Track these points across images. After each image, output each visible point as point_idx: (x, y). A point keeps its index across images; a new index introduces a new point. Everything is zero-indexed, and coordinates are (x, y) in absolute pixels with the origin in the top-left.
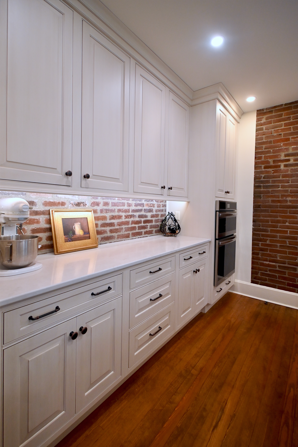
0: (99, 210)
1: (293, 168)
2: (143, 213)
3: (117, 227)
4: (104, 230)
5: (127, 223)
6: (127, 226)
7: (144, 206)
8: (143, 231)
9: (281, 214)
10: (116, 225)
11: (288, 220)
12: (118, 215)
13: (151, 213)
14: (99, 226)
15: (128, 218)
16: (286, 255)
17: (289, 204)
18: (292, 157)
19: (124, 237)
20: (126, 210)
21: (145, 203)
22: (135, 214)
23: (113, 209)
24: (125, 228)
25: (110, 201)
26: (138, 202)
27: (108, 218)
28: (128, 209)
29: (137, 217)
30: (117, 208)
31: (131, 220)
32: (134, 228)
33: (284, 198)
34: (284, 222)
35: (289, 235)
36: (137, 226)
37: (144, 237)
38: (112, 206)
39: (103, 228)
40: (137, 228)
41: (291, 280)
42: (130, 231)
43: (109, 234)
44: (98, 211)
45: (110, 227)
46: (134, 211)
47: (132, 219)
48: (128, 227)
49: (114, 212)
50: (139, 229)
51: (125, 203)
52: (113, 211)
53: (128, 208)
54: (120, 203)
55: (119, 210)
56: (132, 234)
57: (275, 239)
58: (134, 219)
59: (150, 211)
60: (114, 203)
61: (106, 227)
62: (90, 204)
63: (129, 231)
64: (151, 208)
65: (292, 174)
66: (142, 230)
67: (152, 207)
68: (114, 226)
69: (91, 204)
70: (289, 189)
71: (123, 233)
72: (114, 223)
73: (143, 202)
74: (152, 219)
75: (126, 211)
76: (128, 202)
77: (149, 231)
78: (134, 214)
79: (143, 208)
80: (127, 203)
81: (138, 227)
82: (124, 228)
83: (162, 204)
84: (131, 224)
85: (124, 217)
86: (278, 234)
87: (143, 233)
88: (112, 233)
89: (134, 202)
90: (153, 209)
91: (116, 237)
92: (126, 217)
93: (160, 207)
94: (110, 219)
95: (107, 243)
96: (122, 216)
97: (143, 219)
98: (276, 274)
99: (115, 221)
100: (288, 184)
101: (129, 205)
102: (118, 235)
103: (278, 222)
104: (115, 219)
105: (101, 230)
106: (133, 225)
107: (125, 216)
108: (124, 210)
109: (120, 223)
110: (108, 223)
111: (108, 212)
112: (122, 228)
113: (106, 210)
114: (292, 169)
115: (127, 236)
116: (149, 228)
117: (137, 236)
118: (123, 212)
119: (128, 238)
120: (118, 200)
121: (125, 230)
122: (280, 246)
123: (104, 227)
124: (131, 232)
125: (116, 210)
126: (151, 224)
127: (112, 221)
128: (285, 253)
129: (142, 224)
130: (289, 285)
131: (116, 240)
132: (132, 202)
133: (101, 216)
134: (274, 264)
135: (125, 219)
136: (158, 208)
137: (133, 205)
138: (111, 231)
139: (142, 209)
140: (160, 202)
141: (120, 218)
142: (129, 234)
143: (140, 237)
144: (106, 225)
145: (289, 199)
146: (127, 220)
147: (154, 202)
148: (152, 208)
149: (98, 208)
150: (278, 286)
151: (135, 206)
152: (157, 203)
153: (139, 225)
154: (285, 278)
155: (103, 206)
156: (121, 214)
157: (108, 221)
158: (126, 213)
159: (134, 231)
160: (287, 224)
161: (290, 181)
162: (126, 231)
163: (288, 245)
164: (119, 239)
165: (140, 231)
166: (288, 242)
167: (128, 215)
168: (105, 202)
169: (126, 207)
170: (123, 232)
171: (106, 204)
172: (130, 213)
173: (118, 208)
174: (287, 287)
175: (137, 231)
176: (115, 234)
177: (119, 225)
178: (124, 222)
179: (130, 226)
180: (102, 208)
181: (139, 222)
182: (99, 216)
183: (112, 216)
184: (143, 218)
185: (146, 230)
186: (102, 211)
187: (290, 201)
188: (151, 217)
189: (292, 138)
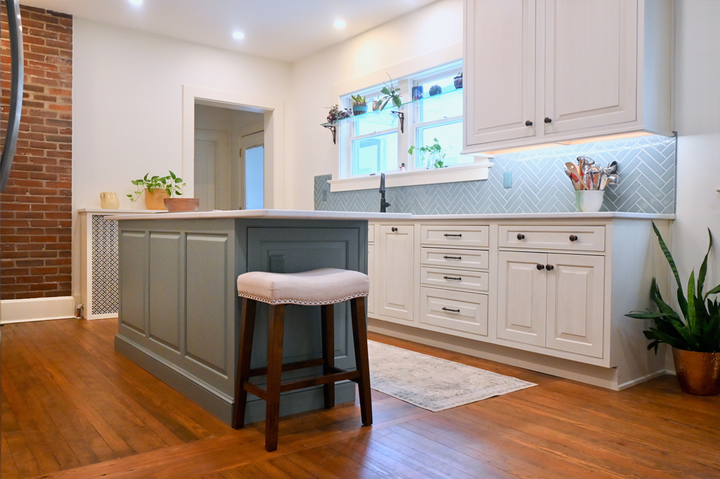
1: (33, 108)
9: (17, 179)
11: (29, 188)
16: (27, 243)
17: (29, 163)
18: (32, 92)
33: (23, 154)
34: (24, 192)
35: (30, 211)
41: (35, 280)
57: (9, 219)
65: (33, 118)
70: (30, 141)
86: (15, 212)
98: (13, 276)
100: (27, 132)
103: (15, 191)
114: (32, 110)
122: (18, 229)
128: (26, 239)
130: (33, 288)
134: (9, 260)
145: (30, 155)
150: (17, 294)
154: (26, 280)
160: (28, 194)
161: (30, 129)
163: (30, 227)
166: (29, 223)
174: (30, 292)
187: (32, 159)
189: (31, 62)
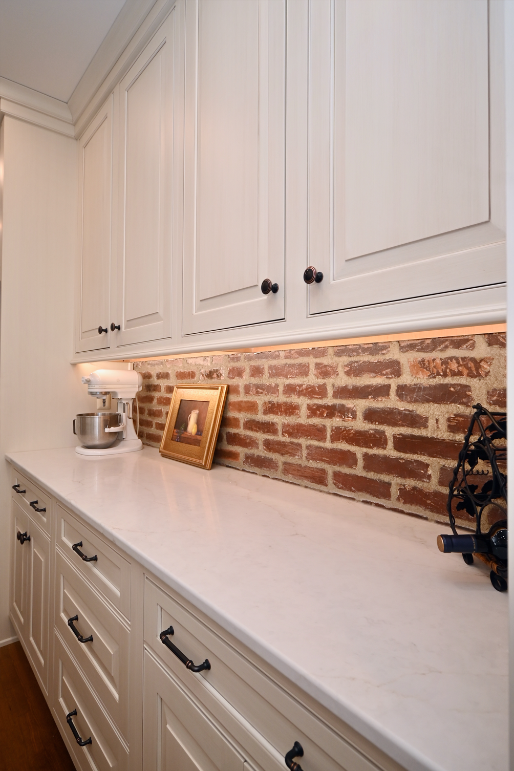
0: (243, 386)
2: (392, 402)
3: (281, 438)
4: (250, 438)
5: (319, 433)
6: (315, 443)
7: (398, 373)
8: (395, 482)
10: (280, 433)
12: (286, 404)
13: (456, 409)
14: (242, 424)
15: (321, 416)
19: (306, 477)
20: (313, 387)
21: (407, 359)
22: (349, 403)
23: (273, 385)
24: (308, 447)
25: (265, 364)
26: (366, 358)
27: (260, 409)
28: (319, 387)
29: (360, 415)
30: (282, 382)
31: (331, 424)
32: (347, 458)
36: (359, 451)
37: (402, 512)
38: (272, 375)
39: (249, 433)
40: (361, 462)
42: (329, 463)
43: (262, 452)
44: (240, 389)
45: (264, 432)
46: (342, 392)
47: (337, 422)
48: (320, 448)
49: (275, 393)
50: (367, 467)
51: (308, 367)
52: (272, 390)
53: (321, 381)
54: (293, 365)
55: (290, 389)
56: (336, 475)
58: (345, 424)
59: (441, 395)
60: (275, 367)
61: (257, 431)
62: (227, 372)
63: (323, 461)
64: (448, 380)
66: (385, 478)
67: (460, 374)
68: (275, 432)
69: (229, 373)
71: (300, 462)
72: (273, 424)
73: (394, 354)
74: (459, 438)
75: (311, 392)
76: (318, 360)
77: (435, 494)
78: (343, 406)
79: (394, 383)
80: (318, 365)
81: (366, 456)
82: (304, 447)
84: (333, 440)
85: (304, 411)
87: (394, 491)
88: (270, 450)
89: (345, 360)
90: (467, 387)
91: (281, 466)
92: (313, 411)
94: (265, 412)
95: (256, 474)
96: (298, 407)
97: (390, 431)
99: (279, 420)
101: (325, 372)
102: (285, 463)
104: (277, 414)
105: (247, 437)
106: (343, 446)
107: (309, 407)
108: (307, 389)
109: (293, 427)
110: (260, 420)
111: (262, 393)
112: (299, 445)
113: (257, 387)
115: (318, 478)
116: (435, 480)
117: (360, 489)
118: (301, 393)
119: (323, 488)
120: (286, 357)
121: (308, 454)
123: (252, 430)
124: (330, 469)
125: (281, 389)
126: (450, 463)
127: (271, 418)
129: (390, 451)
131: (279, 474)
132: (337, 359)
133: (246, 402)
135: (309, 417)
137: (341, 371)
138: (268, 445)
139: (389, 386)
141: (292, 413)
142: (324, 471)
143: (377, 505)
144: (256, 427)
146: (316, 421)
147: (481, 349)
148: (463, 380)
149: (240, 382)
151: (348, 373)
153: (371, 452)
155: (251, 376)
156: (295, 399)
157: (261, 417)
158: (311, 398)
159: (346, 470)
162: (313, 459)
164: (290, 478)
165: (371, 475)
167: (319, 407)
168: (254, 366)
169: (312, 380)
170: (301, 460)
171: (257, 371)
172: (329, 401)
173: (288, 382)
175: (359, 470)
176: (280, 459)
177: (291, 434)
178: (305, 426)
179: (328, 445)
180: (248, 382)
181: (378, 440)
182: (242, 401)
183: (270, 402)
184: (394, 424)
185: (410, 483)
186: (247, 389)
188: (452, 429)
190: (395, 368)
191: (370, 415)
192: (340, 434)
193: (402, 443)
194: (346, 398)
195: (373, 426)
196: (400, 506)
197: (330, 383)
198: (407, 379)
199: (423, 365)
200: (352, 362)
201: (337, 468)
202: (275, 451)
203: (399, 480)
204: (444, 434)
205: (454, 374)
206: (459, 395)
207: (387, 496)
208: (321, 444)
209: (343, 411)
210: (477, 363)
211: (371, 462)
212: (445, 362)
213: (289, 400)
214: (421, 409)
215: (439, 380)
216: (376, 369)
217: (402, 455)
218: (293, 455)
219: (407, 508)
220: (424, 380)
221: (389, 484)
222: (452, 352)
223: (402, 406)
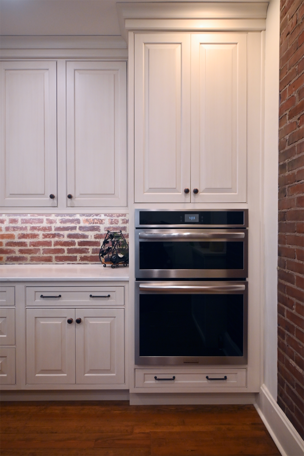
0: (4, 228)
2: (77, 231)
3: (29, 247)
4: (10, 249)
5: (49, 244)
6: (46, 247)
7: (79, 223)
8: (78, 255)
10: (28, 245)
12: (32, 234)
13: (97, 232)
14: (4, 244)
15: (49, 237)
19: (43, 260)
20: (46, 227)
21: (82, 218)
22: (61, 233)
23: (24, 227)
24: (43, 249)
25: (19, 218)
26: (68, 218)
27: (16, 237)
28: (48, 227)
29: (66, 236)
30: (29, 226)
31: (53, 240)
32: (60, 251)
36: (65, 248)
37: (81, 264)
38: (22, 223)
40: (66, 251)
42: (53, 254)
43: (18, 254)
44: (2, 229)
45: (19, 246)
46: (58, 229)
47: (56, 239)
48: (49, 249)
49: (25, 230)
50: (68, 253)
51: (43, 220)
52: (26, 228)
53: (49, 225)
54: (35, 219)
55: (33, 228)
56: (56, 257)
58: (60, 240)
59: (93, 229)
60: (25, 219)
63: (50, 253)
64: (94, 225)
66: (75, 255)
67: (97, 223)
68: (26, 245)
71: (39, 255)
72: (24, 242)
73: (78, 217)
74: (97, 240)
75: (44, 229)
76: (48, 218)
77: (91, 256)
78: (59, 233)
79: (78, 226)
80: (47, 219)
81: (68, 249)
82: (41, 250)
83: (123, 220)
84: (55, 245)
85: (41, 236)
87: (78, 258)
88: (22, 253)
89: (60, 218)
90: (99, 227)
91: (29, 258)
92: (45, 236)
93: (117, 224)
94: (19, 238)
95: (14, 264)
96: (38, 235)
97: (77, 240)
99: (28, 241)
101: (51, 222)
102: (31, 257)
104: (26, 238)
105: (8, 249)
106: (59, 247)
107: (43, 235)
108: (42, 228)
109: (36, 243)
110: (17, 241)
111: (17, 230)
112: (39, 249)
113: (14, 228)
115: (48, 260)
116: (91, 253)
117: (66, 260)
118: (39, 230)
119: (50, 263)
120: (31, 216)
121: (43, 252)
123: (11, 246)
124: (54, 256)
125: (29, 228)
126: (95, 247)
127: (23, 240)
129: (77, 246)
131: (28, 262)
132: (56, 218)
133: (6, 234)
135: (43, 238)
136: (112, 226)
137: (58, 222)
138: (21, 251)
139: (76, 227)
140: (118, 217)
141: (35, 237)
142: (51, 257)
143: (72, 264)
144: (13, 244)
146: (47, 239)
147: (103, 217)
148: (98, 225)
149: (2, 226)
151: (61, 222)
152: (109, 218)
153: (70, 247)
155: (10, 223)
156: (36, 232)
157: (16, 240)
158: (45, 231)
159: (60, 255)
162: (46, 253)
164: (34, 262)
165: (70, 255)
167: (48, 234)
168: (12, 219)
169: (45, 224)
170: (40, 254)
171: (14, 221)
172: (53, 232)
173: (32, 225)
175: (66, 254)
176: (28, 256)
177: (34, 246)
178: (41, 242)
179: (53, 247)
180: (8, 226)
181: (73, 243)
182: (4, 234)
183: (22, 234)
184: (78, 238)
185: (83, 255)
186: (7, 229)
188: (95, 238)
190: (78, 221)
191: (69, 236)
192: (57, 243)
193: (80, 244)
194: (60, 231)
195: (71, 239)
196: (80, 262)
197: (53, 226)
198: (82, 224)
199: (87, 220)
200: (62, 219)
201: (57, 255)
202: (25, 253)
203: (80, 255)
204: (93, 239)
205: (96, 223)
206: (97, 229)
207: (76, 260)
208: (49, 248)
209: (59, 235)
210: (102, 220)
211: (69, 251)
212: (93, 220)
213: (33, 232)
214: (86, 233)
215: (92, 225)
216: (72, 221)
217: (81, 247)
218: (36, 253)
219: (82, 262)
220: (87, 225)
221: (76, 257)
222: (95, 217)
223: (81, 233)
